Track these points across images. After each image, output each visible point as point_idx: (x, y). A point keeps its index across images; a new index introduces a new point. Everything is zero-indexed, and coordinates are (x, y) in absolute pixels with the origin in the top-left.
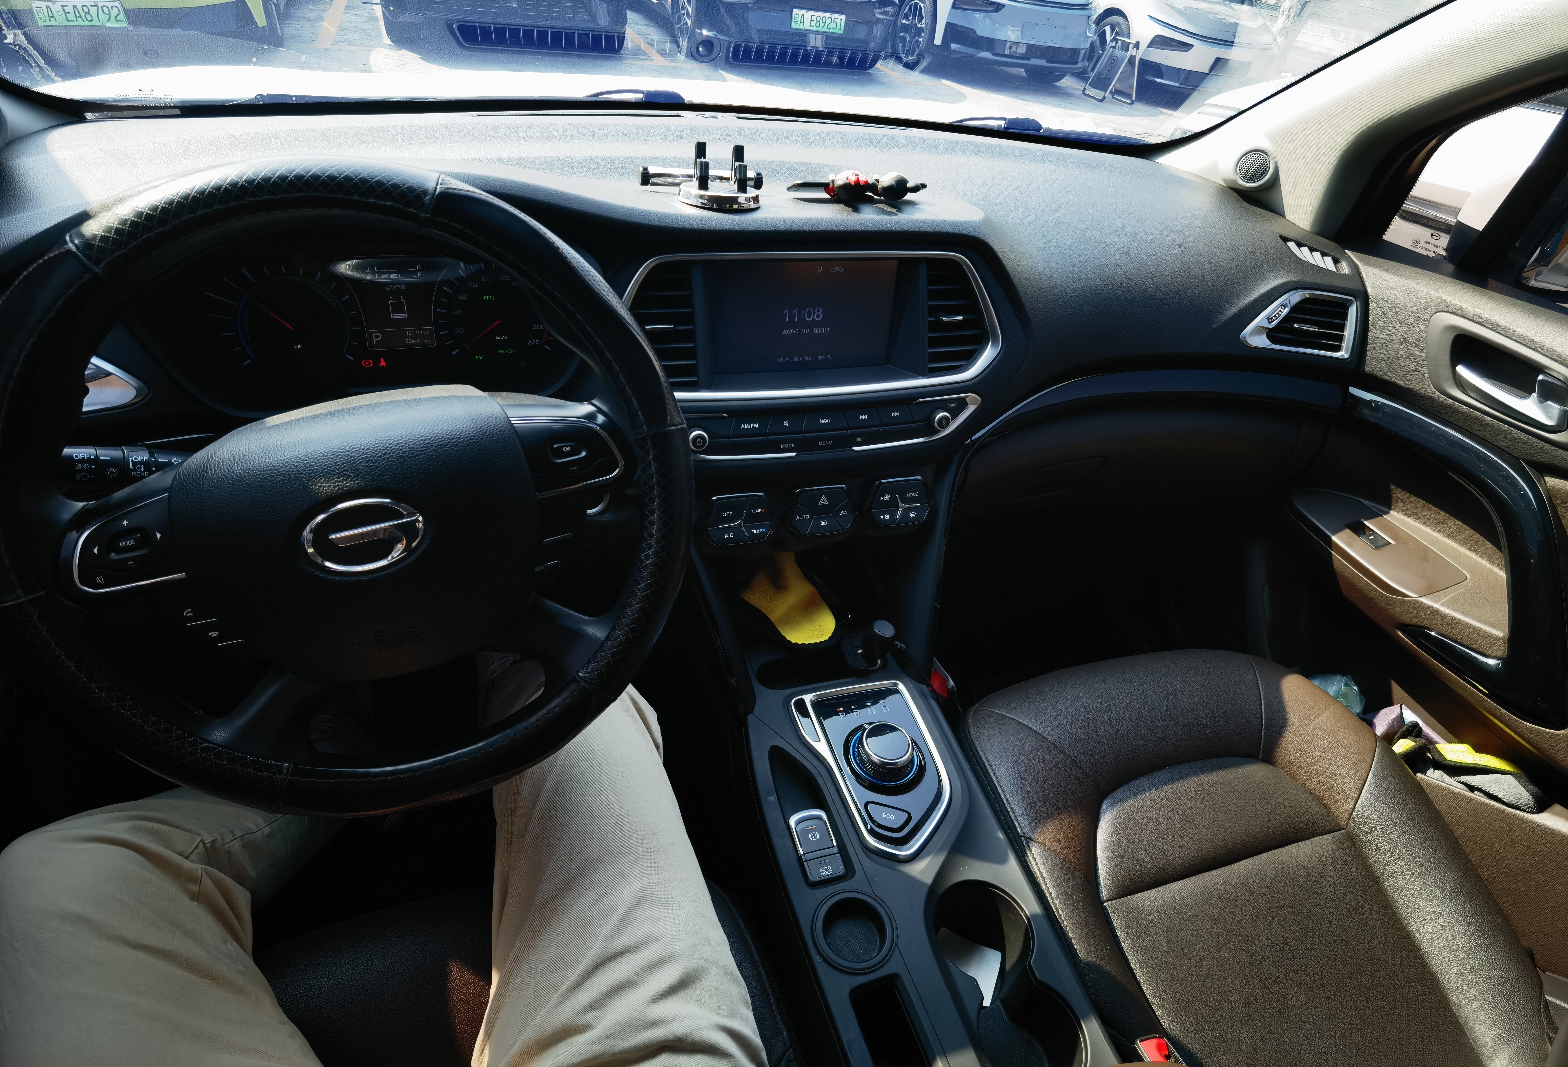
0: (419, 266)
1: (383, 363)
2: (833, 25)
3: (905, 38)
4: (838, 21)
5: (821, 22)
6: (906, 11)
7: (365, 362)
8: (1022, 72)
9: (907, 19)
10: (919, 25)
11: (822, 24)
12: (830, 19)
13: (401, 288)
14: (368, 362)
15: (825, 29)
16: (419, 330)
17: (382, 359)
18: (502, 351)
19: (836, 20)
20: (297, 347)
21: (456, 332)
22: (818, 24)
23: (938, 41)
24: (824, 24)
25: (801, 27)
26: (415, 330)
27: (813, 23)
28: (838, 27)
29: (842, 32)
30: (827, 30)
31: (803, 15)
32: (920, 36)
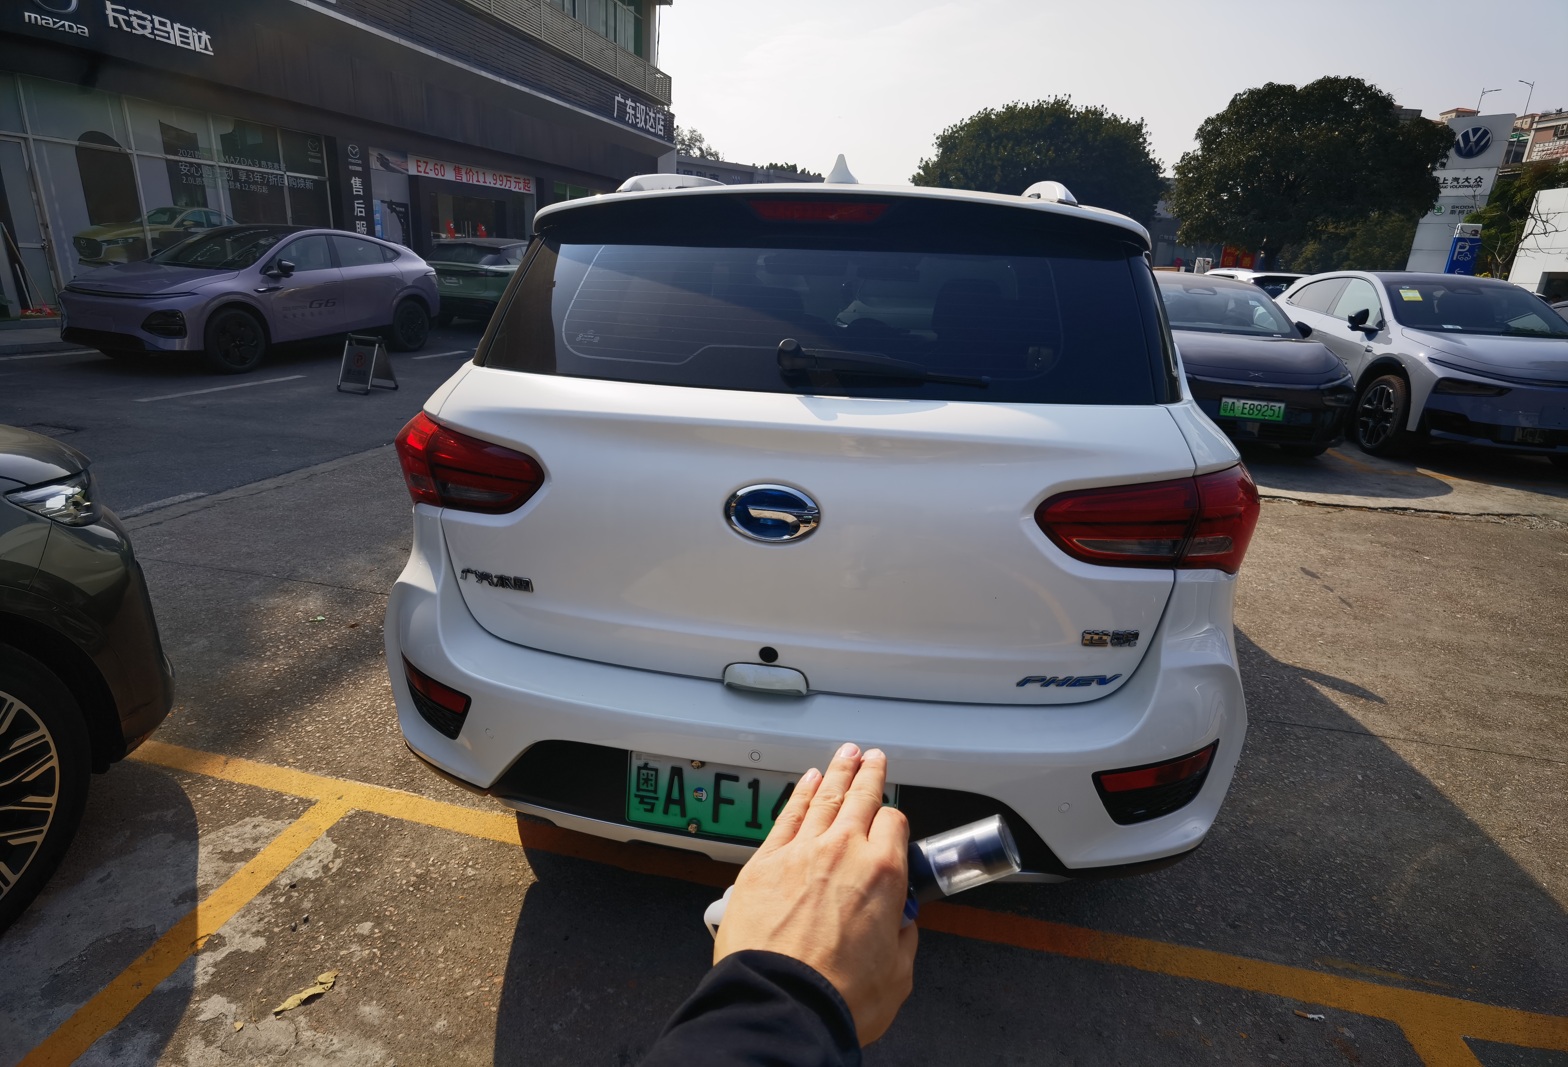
2: (1270, 413)
3: (1367, 423)
4: (1276, 409)
5: (1255, 409)
6: (1369, 396)
8: (1546, 460)
9: (1371, 403)
10: (1387, 410)
11: (1256, 412)
12: (1266, 407)
15: (1260, 417)
19: (1273, 408)
22: (1251, 411)
23: (1412, 425)
24: (1258, 412)
25: (1231, 414)
27: (1246, 411)
28: (1276, 414)
29: (1280, 419)
30: (1263, 418)
31: (1233, 403)
32: (1388, 421)
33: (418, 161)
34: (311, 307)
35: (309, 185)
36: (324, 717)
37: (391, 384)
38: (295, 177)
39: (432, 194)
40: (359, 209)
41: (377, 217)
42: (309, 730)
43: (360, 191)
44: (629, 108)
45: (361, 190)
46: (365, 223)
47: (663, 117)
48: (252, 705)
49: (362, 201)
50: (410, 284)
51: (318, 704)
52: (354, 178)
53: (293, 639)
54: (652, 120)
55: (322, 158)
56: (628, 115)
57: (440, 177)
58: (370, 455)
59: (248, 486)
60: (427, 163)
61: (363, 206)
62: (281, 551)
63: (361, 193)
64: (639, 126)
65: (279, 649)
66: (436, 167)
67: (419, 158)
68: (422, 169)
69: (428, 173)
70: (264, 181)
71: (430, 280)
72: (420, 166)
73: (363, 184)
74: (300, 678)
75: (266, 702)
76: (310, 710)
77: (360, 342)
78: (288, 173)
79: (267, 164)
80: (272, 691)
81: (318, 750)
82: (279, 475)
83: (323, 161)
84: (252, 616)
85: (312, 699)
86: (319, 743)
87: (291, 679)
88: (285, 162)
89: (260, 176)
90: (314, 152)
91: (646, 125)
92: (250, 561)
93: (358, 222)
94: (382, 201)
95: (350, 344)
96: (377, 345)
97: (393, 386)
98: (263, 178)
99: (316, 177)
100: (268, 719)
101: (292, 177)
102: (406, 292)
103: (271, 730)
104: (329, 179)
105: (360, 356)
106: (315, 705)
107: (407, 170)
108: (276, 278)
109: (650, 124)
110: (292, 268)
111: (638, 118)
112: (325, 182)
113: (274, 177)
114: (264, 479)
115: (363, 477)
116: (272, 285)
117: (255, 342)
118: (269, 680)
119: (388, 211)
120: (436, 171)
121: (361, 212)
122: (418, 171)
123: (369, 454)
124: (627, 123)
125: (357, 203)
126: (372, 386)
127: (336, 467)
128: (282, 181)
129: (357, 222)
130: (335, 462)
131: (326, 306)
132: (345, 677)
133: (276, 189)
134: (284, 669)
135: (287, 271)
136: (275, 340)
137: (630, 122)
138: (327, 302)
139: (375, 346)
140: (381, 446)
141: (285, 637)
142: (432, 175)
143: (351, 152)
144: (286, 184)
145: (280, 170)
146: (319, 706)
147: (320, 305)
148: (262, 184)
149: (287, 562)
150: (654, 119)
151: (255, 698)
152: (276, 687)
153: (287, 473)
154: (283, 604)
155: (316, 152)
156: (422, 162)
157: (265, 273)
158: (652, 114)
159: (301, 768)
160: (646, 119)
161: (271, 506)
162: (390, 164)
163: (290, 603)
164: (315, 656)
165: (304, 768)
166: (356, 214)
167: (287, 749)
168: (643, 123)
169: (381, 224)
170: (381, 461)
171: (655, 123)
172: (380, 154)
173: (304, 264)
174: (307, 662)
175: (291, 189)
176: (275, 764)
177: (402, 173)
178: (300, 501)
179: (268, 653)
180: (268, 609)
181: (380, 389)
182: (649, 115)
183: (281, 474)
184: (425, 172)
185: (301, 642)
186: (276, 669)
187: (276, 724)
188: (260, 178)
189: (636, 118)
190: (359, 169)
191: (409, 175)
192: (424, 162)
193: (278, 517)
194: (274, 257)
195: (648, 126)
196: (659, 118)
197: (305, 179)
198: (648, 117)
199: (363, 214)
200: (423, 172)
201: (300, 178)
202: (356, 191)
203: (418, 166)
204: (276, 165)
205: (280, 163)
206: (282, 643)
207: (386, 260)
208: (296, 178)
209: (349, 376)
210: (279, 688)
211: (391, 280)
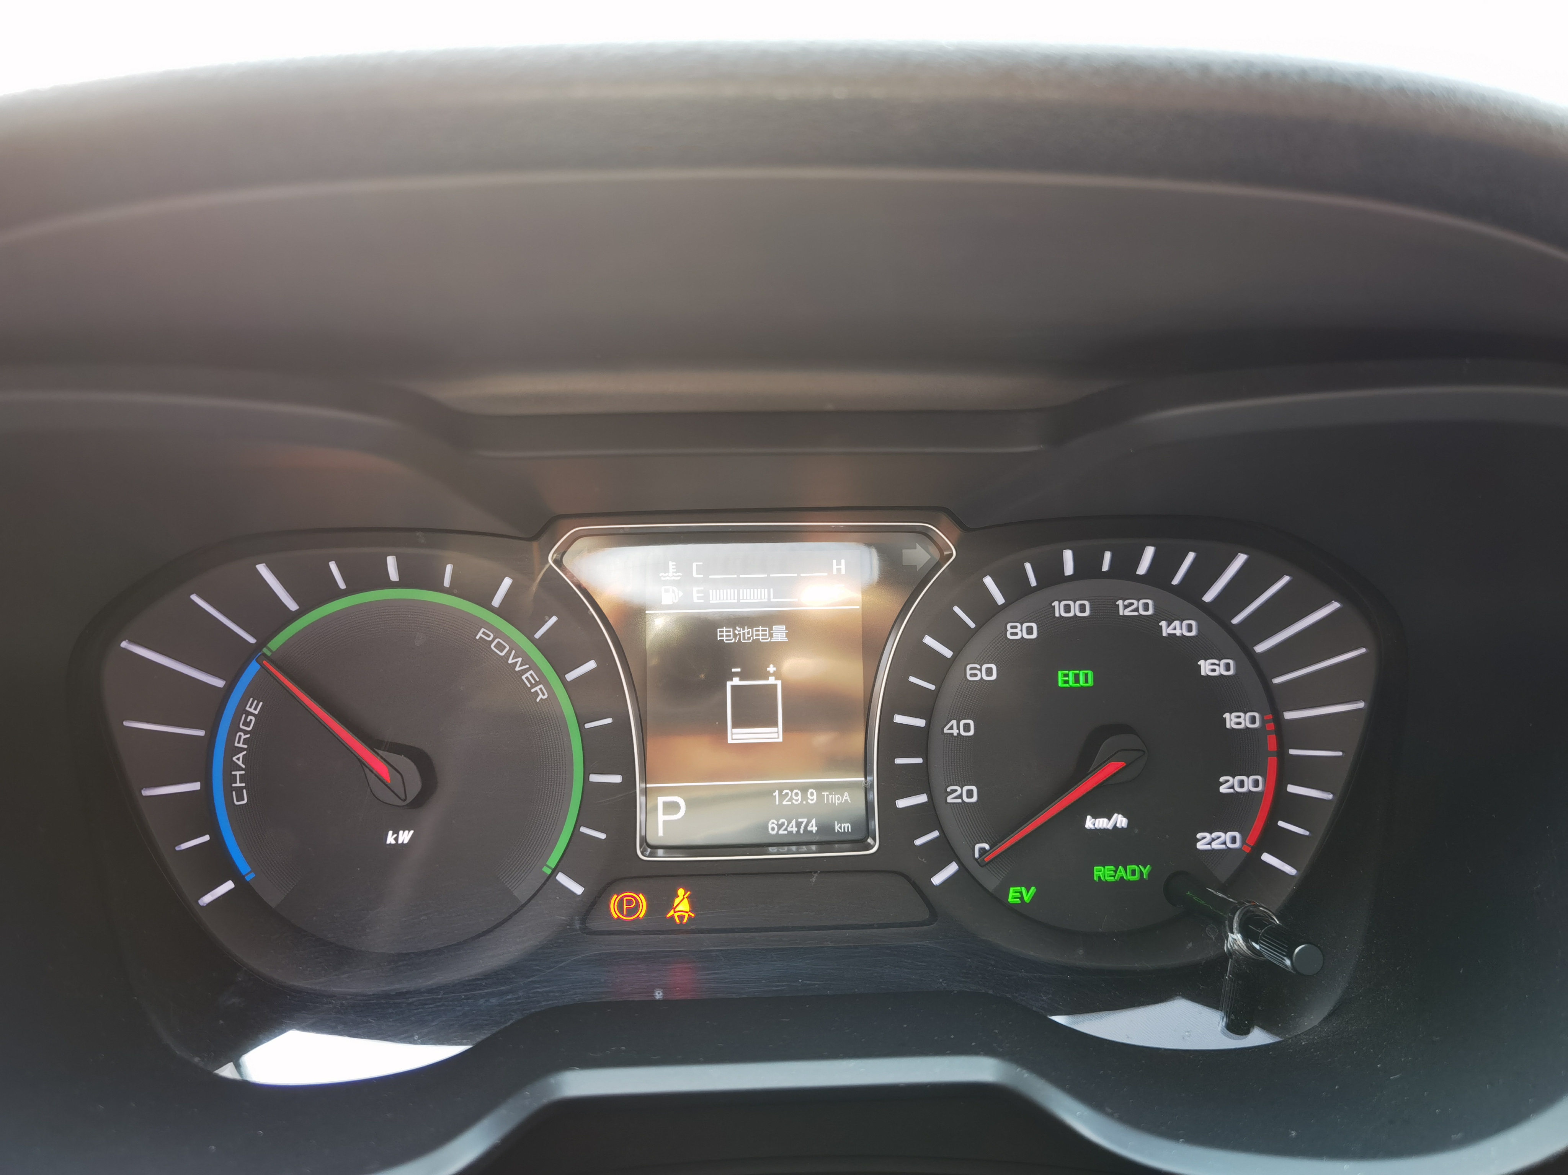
0: (839, 564)
1: (682, 905)
7: (621, 901)
13: (771, 635)
14: (629, 902)
16: (820, 787)
17: (681, 892)
18: (1103, 873)
20: (396, 839)
21: (950, 799)
26: (804, 789)
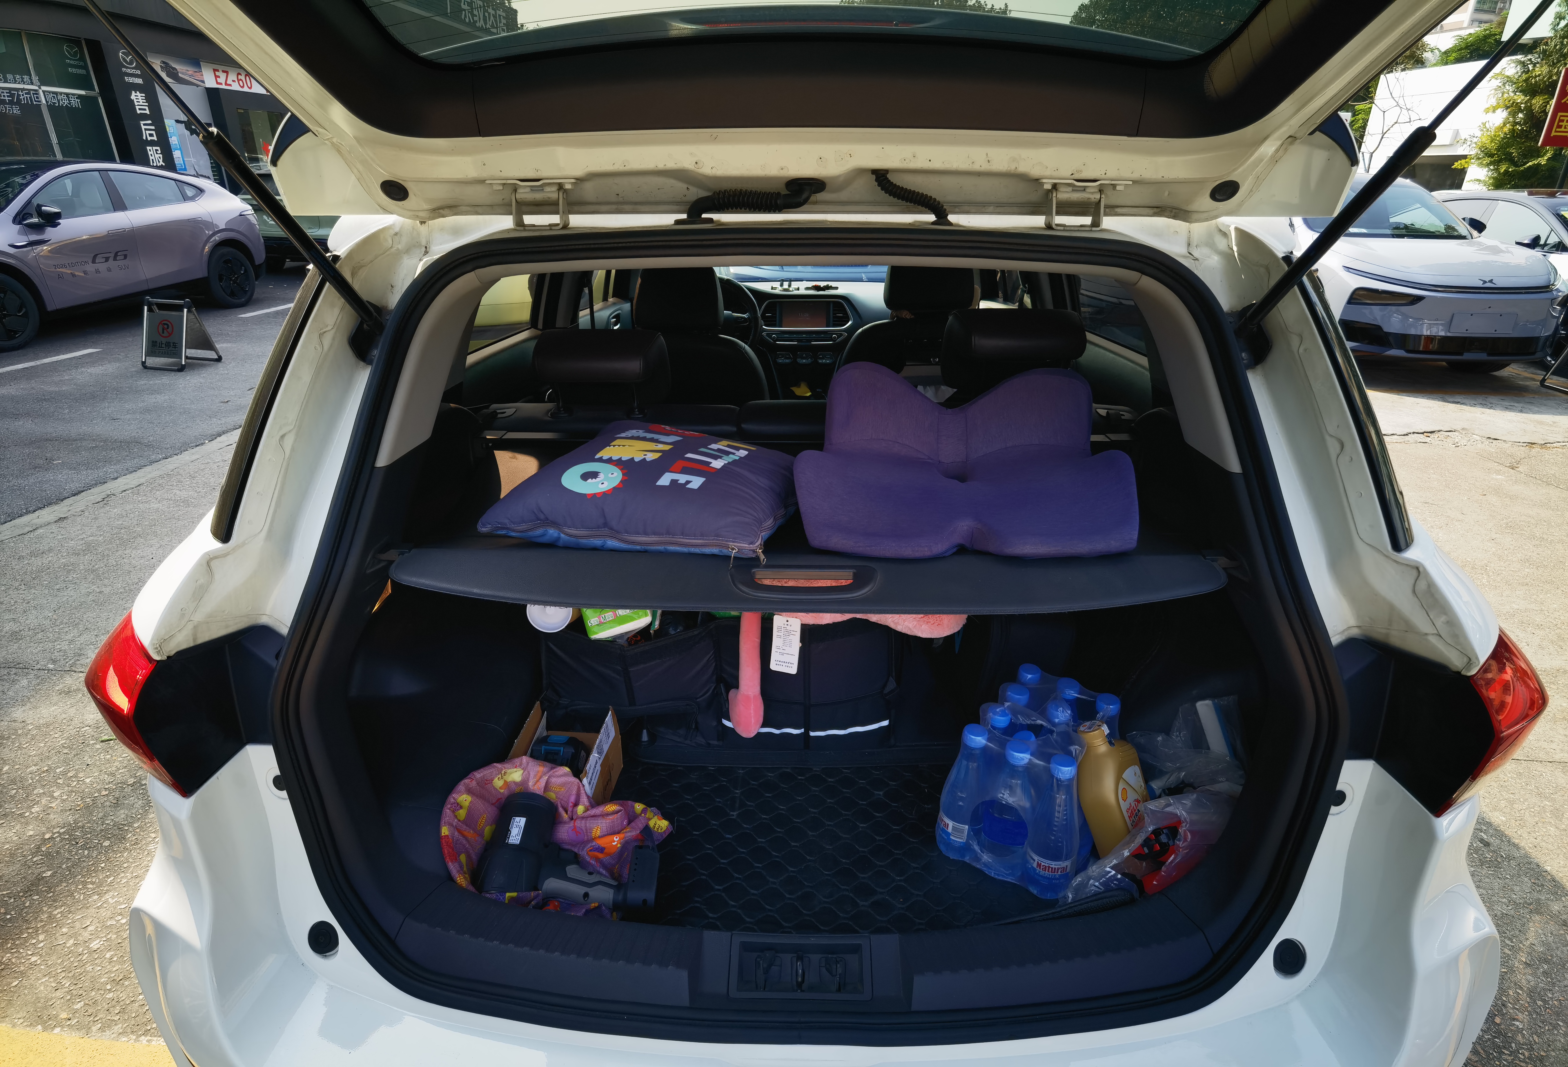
33: (215, 70)
34: (94, 262)
35: (75, 103)
36: (120, 917)
37: (212, 355)
38: (54, 93)
39: (239, 111)
40: (148, 132)
41: (174, 140)
42: (95, 948)
43: (145, 110)
44: (464, 4)
45: (147, 108)
46: (158, 148)
47: (504, 14)
48: (6, 914)
49: (150, 122)
50: (223, 226)
51: (111, 894)
52: (133, 92)
53: (75, 776)
54: (492, 18)
55: (85, 67)
56: (464, 12)
57: (246, 89)
58: (188, 458)
59: (17, 521)
60: (227, 72)
61: (153, 128)
62: (62, 623)
63: (148, 112)
64: (477, 25)
65: (53, 797)
66: (240, 77)
67: (216, 67)
68: (222, 79)
69: (230, 85)
70: (13, 98)
71: (248, 220)
72: (219, 77)
73: (147, 99)
74: (84, 847)
75: (27, 904)
76: (98, 908)
77: (161, 307)
78: (44, 88)
79: (14, 78)
80: (39, 880)
81: (109, 987)
82: (62, 500)
83: (88, 72)
84: (13, 743)
85: (101, 885)
86: (110, 972)
87: (70, 852)
88: (37, 74)
89: (7, 93)
90: (73, 60)
91: (486, 23)
92: (16, 646)
93: (151, 148)
94: (177, 121)
95: (150, 310)
96: (185, 310)
97: (216, 357)
98: (12, 95)
99: (82, 92)
100: (30, 936)
101: (48, 92)
102: (217, 238)
103: (34, 959)
104: (101, 93)
105: (165, 324)
106: (107, 896)
107: (203, 82)
108: (37, 228)
109: (491, 23)
110: (58, 216)
111: (476, 16)
112: (96, 99)
113: (26, 94)
114: (40, 508)
115: (178, 492)
116: (34, 237)
117: (24, 310)
118: (35, 859)
119: (187, 133)
120: (241, 82)
121: (151, 135)
122: (217, 83)
123: (186, 456)
124: (463, 22)
125: (144, 125)
126: (187, 358)
127: (142, 480)
128: (37, 98)
129: (148, 148)
130: (140, 473)
131: (115, 259)
132: (153, 835)
133: (32, 109)
134: (60, 834)
135: (52, 220)
136: (51, 307)
137: (467, 20)
138: (116, 255)
139: (183, 311)
140: (202, 444)
141: (64, 773)
142: (235, 87)
143: (124, 59)
144: (44, 101)
145: (32, 84)
146: (113, 897)
147: (107, 259)
148: (11, 103)
149: (71, 642)
150: (495, 16)
151: (11, 898)
152: (44, 872)
153: (74, 495)
154: (64, 716)
155: (76, 60)
156: (220, 71)
157: (20, 223)
158: (490, 10)
159: (79, 1027)
160: (484, 15)
161: (50, 550)
162: (180, 75)
163: (72, 711)
164: (108, 803)
165: (84, 1028)
166: (144, 138)
167: (58, 994)
168: (482, 22)
169: (180, 149)
170: (203, 467)
171: (496, 21)
172: (164, 63)
173: (73, 208)
174: (97, 814)
175: (51, 108)
176: (40, 1027)
177: (198, 86)
178: (91, 538)
179: (36, 809)
180: (38, 727)
181: (199, 361)
182: (488, 12)
183: (65, 498)
184: (226, 84)
185: (88, 780)
186: (47, 836)
187: (42, 944)
188: (8, 96)
189: (473, 15)
190: (139, 81)
191: (206, 88)
192: (223, 71)
193: (59, 568)
194: (29, 202)
195: (488, 26)
196: (500, 16)
197: (67, 95)
198: (486, 14)
199: (155, 138)
200: (224, 84)
201: (61, 93)
202: (140, 109)
203: (217, 77)
204: (26, 78)
205: (30, 76)
206: (58, 786)
207: (185, 198)
208: (56, 93)
209: (154, 349)
210: (49, 873)
211: (194, 226)
